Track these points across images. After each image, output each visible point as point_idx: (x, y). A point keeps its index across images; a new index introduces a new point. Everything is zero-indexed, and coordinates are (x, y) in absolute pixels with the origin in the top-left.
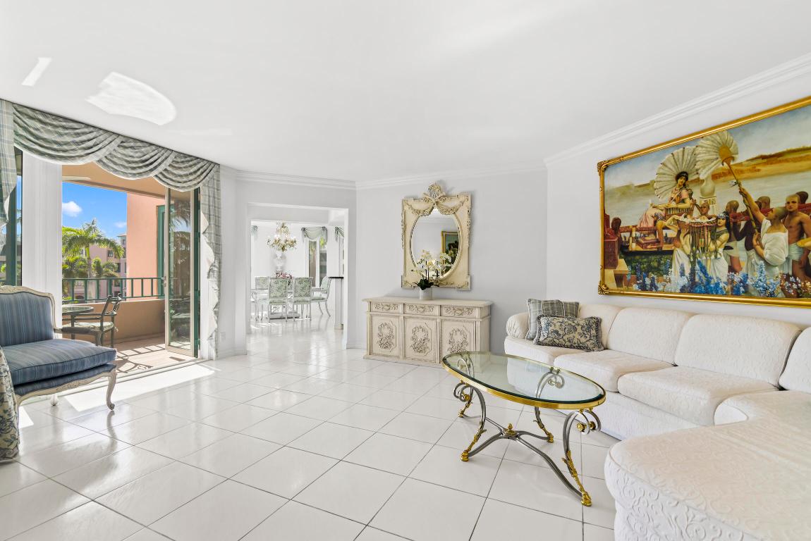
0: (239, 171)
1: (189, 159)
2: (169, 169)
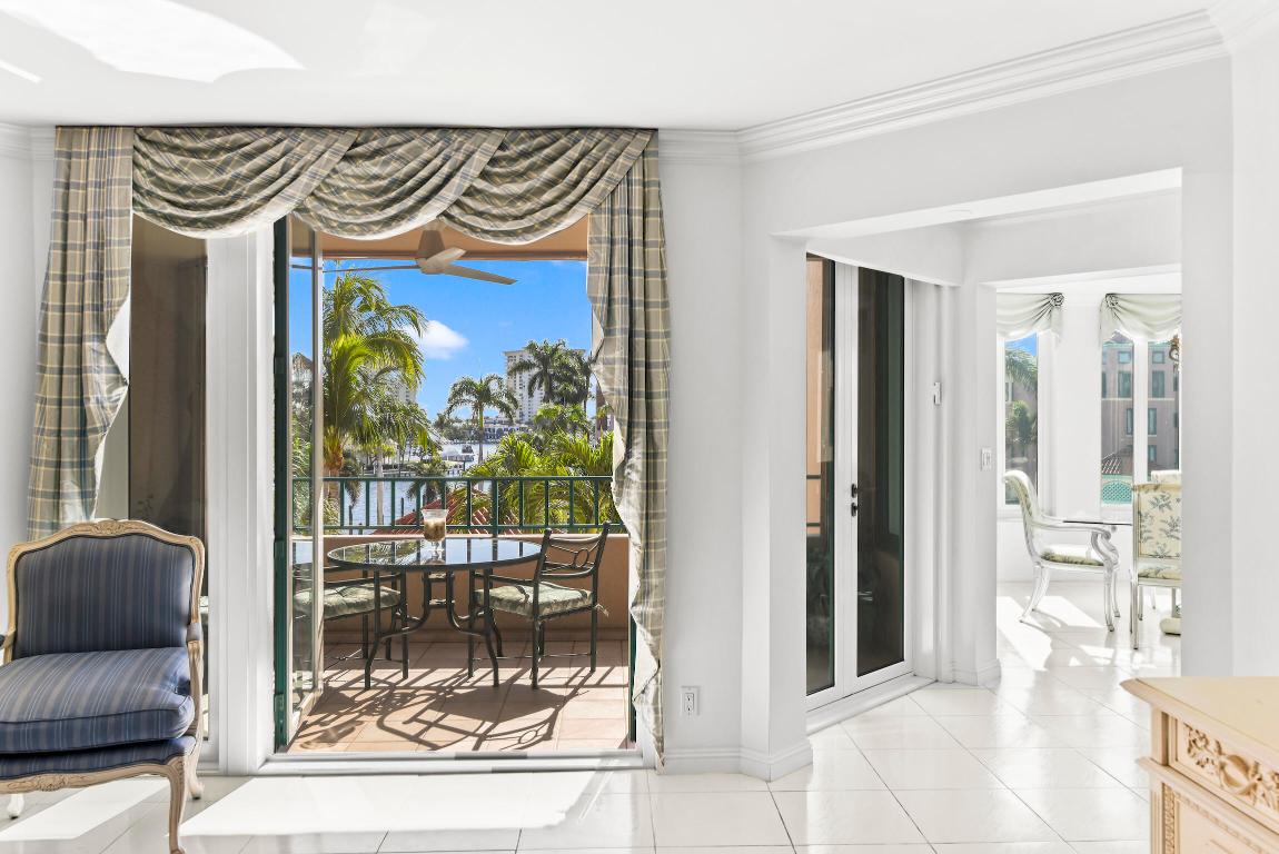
0: (736, 132)
1: (542, 139)
2: (481, 184)
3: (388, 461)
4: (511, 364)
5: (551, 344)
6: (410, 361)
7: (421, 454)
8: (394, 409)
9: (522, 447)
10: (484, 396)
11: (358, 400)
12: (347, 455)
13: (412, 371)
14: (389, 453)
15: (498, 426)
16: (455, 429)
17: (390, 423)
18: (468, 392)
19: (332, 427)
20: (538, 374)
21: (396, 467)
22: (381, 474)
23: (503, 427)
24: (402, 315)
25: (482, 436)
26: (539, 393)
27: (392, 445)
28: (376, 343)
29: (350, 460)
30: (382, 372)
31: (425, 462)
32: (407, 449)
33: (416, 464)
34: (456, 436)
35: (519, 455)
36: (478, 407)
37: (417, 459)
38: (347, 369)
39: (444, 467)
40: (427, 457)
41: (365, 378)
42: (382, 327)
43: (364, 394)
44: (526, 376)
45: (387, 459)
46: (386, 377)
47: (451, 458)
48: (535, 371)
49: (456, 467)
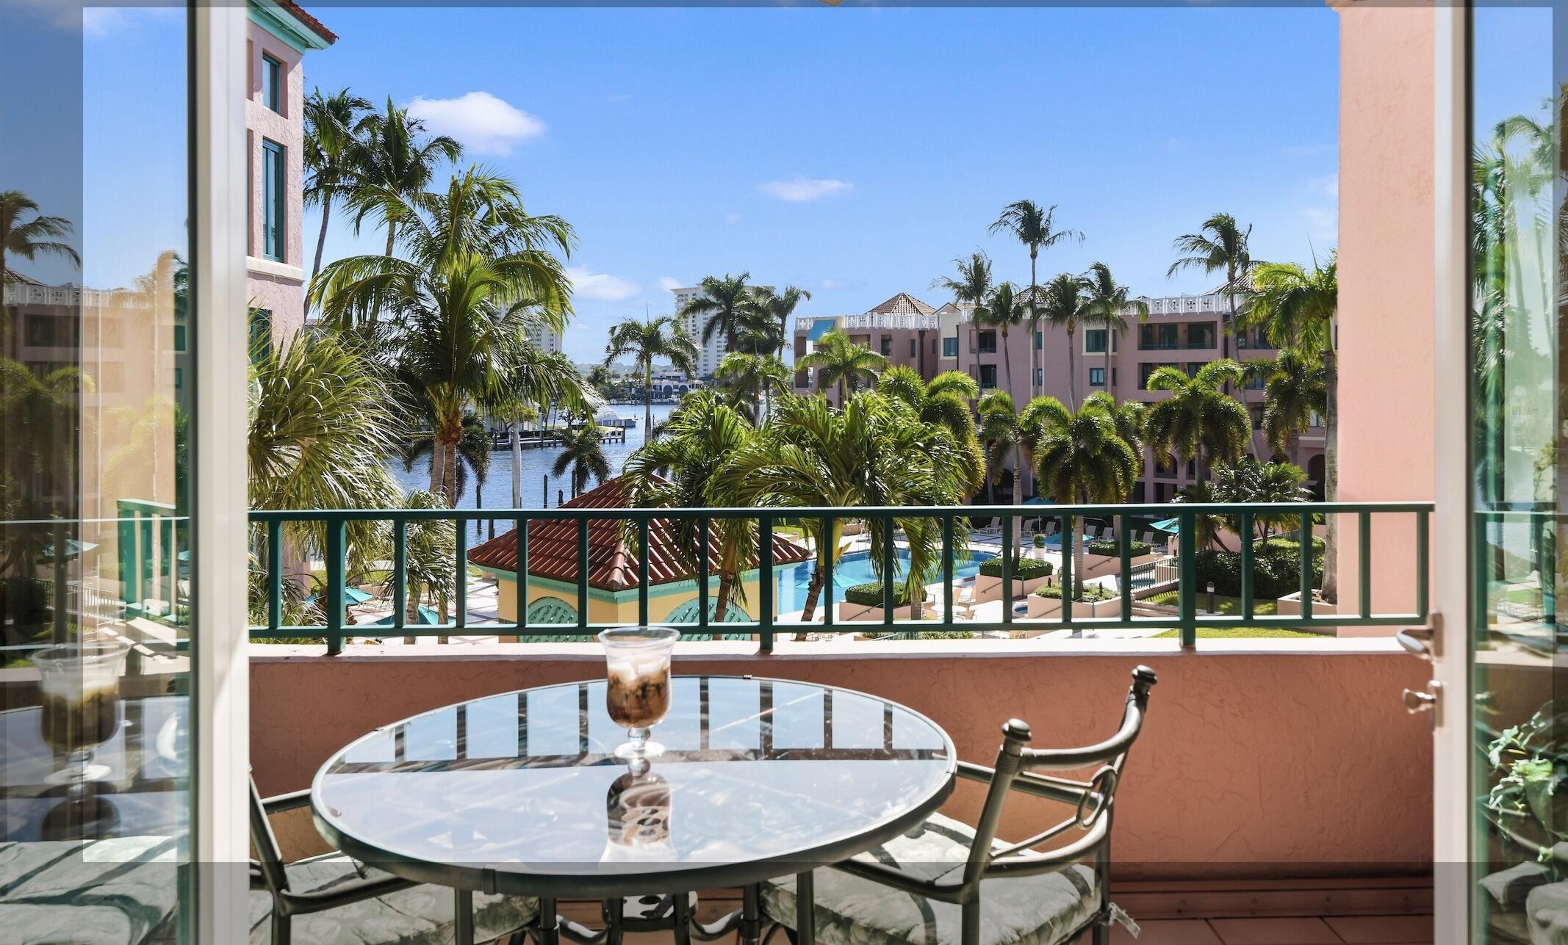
3: (527, 426)
4: (682, 304)
5: (734, 277)
6: (554, 292)
7: (569, 418)
8: (531, 359)
9: (724, 415)
10: (651, 342)
11: (480, 348)
12: (468, 421)
13: (557, 306)
14: (529, 417)
15: (665, 383)
16: (612, 387)
17: (528, 380)
18: (633, 338)
19: (446, 384)
20: (718, 316)
21: (537, 434)
22: (519, 441)
23: (672, 383)
24: (544, 230)
25: (645, 396)
26: (718, 339)
27: (533, 406)
28: (507, 268)
29: (475, 427)
30: (516, 307)
31: (574, 427)
32: (552, 412)
33: (562, 431)
34: (613, 395)
35: (718, 425)
36: (645, 356)
37: (563, 425)
38: (467, 302)
39: (599, 436)
40: (576, 422)
41: (492, 316)
42: (517, 246)
43: (490, 339)
44: (701, 319)
45: (526, 424)
46: (520, 314)
47: (607, 424)
48: (713, 313)
49: (613, 434)
